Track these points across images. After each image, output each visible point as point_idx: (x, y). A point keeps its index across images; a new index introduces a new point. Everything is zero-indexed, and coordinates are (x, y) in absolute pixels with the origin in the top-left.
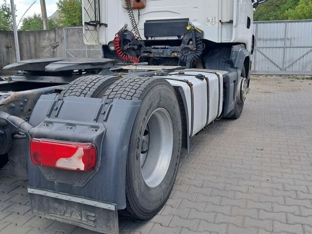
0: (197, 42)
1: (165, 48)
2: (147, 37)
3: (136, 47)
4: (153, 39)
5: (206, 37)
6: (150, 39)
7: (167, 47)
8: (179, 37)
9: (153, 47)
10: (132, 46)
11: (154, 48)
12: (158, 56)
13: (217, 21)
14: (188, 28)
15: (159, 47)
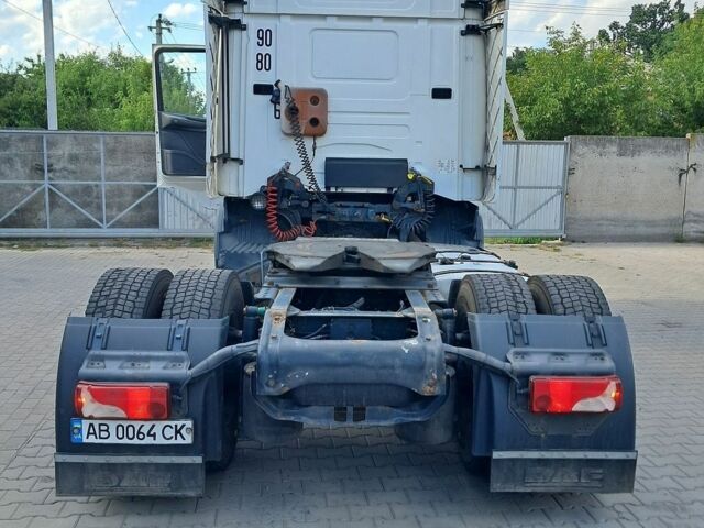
0: (426, 199)
1: (363, 207)
2: (327, 188)
3: (305, 204)
4: (339, 190)
5: (439, 191)
6: (333, 190)
7: (367, 204)
8: (390, 189)
9: (338, 204)
10: (297, 202)
11: (341, 206)
12: (348, 220)
13: (456, 166)
14: (410, 177)
15: (352, 204)
